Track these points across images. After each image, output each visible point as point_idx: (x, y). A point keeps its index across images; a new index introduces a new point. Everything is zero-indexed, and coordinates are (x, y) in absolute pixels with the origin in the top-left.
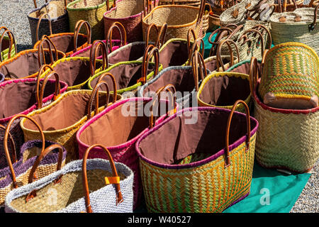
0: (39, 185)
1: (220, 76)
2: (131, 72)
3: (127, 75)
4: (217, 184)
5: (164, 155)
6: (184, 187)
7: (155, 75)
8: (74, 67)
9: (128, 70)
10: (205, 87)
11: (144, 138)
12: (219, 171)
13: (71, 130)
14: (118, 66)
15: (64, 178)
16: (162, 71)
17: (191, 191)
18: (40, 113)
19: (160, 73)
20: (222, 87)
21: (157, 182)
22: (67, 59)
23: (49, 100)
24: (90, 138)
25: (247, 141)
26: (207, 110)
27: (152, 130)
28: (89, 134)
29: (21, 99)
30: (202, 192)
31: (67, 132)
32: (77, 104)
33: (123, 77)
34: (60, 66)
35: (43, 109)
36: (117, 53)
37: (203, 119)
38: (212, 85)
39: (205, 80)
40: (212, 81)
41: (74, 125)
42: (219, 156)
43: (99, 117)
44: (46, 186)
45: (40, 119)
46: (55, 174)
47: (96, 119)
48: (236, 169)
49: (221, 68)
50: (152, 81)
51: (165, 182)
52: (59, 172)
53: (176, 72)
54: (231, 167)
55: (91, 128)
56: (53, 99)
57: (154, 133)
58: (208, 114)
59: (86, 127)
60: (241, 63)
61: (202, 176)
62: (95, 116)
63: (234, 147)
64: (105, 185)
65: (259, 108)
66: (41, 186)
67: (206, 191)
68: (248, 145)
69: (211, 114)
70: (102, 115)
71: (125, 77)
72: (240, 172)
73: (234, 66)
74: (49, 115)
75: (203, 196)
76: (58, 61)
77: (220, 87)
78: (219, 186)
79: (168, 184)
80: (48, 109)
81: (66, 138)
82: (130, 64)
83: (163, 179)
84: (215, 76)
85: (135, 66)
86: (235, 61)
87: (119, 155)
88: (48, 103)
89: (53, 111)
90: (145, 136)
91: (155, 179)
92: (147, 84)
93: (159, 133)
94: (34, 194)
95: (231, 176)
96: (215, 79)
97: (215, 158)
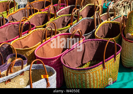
0: (11, 77)
1: (108, 23)
2: (67, 20)
3: (66, 21)
4: (99, 78)
5: (76, 62)
6: (82, 79)
7: (77, 22)
8: (43, 16)
9: (66, 18)
10: (100, 28)
11: (65, 54)
12: (100, 72)
13: (33, 48)
14: (61, 17)
15: (25, 73)
16: (81, 20)
17: (86, 81)
18: (21, 39)
19: (80, 21)
20: (109, 28)
21: (70, 76)
22: (39, 13)
23: (26, 33)
24: (42, 52)
25: (115, 57)
26: (98, 40)
27: (70, 50)
28: (42, 50)
29: (16, 32)
30: (91, 81)
31: (31, 49)
32: (40, 35)
33: (64, 22)
34: (36, 16)
35: (22, 37)
36: (63, 10)
37: (96, 44)
38: (104, 27)
39: (100, 25)
40: (103, 25)
41: (34, 46)
42: (100, 64)
43: (47, 42)
44: (15, 77)
45: (21, 42)
46: (20, 71)
47: (46, 43)
48: (109, 71)
49: (109, 19)
50: (75, 25)
51: (73, 76)
52: (22, 70)
53: (88, 20)
54: (106, 70)
55: (43, 47)
56: (28, 33)
57: (71, 51)
58: (99, 43)
59: (40, 47)
60: (119, 16)
61: (91, 74)
62: (45, 42)
63: (108, 61)
64: (41, 79)
65: (124, 40)
66: (13, 77)
67: (93, 81)
68: (115, 59)
69: (100, 42)
70: (49, 41)
71: (65, 22)
72: (111, 72)
73: (116, 18)
74: (25, 40)
75: (91, 83)
76: (35, 14)
77: (108, 28)
78: (100, 78)
79: (75, 77)
80: (25, 37)
81: (30, 52)
82: (67, 16)
83: (72, 74)
84: (105, 23)
85: (70, 17)
86: (116, 15)
87: (53, 62)
88: (25, 34)
89: (27, 38)
90: (67, 53)
91: (69, 74)
92: (73, 26)
93: (74, 52)
94: (9, 80)
95: (106, 74)
96: (106, 24)
97: (98, 66)
